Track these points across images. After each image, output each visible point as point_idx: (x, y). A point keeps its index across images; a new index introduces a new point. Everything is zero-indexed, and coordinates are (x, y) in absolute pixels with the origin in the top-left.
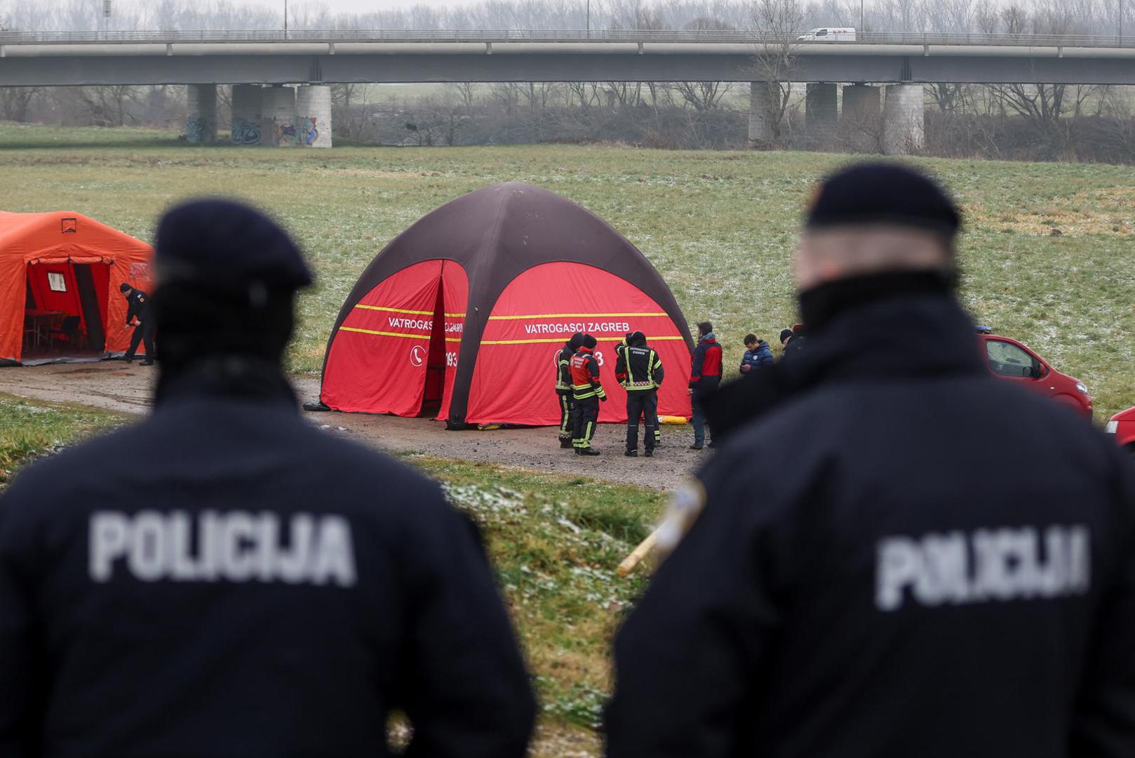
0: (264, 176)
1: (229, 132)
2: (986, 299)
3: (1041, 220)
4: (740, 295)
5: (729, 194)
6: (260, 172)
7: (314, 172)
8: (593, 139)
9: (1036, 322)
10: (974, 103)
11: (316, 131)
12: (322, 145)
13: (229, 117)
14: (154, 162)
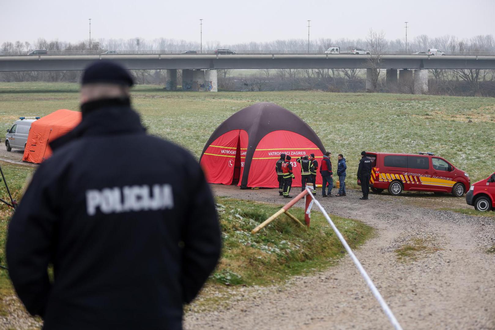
0: (192, 101)
1: (181, 86)
2: (442, 144)
3: (466, 117)
4: (354, 143)
5: (355, 108)
6: (191, 100)
7: (210, 100)
8: (310, 89)
9: (458, 153)
10: (447, 76)
11: (212, 86)
12: (214, 91)
13: (181, 81)
14: (153, 97)
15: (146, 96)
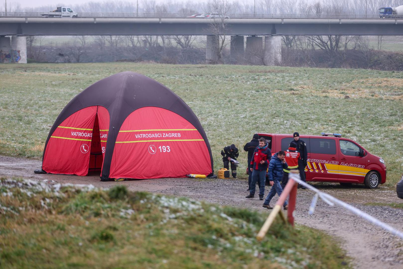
2: (322, 125)
3: (339, 92)
4: (215, 124)
5: (202, 82)
7: (21, 73)
10: (301, 44)
11: (20, 56)
12: (23, 62)
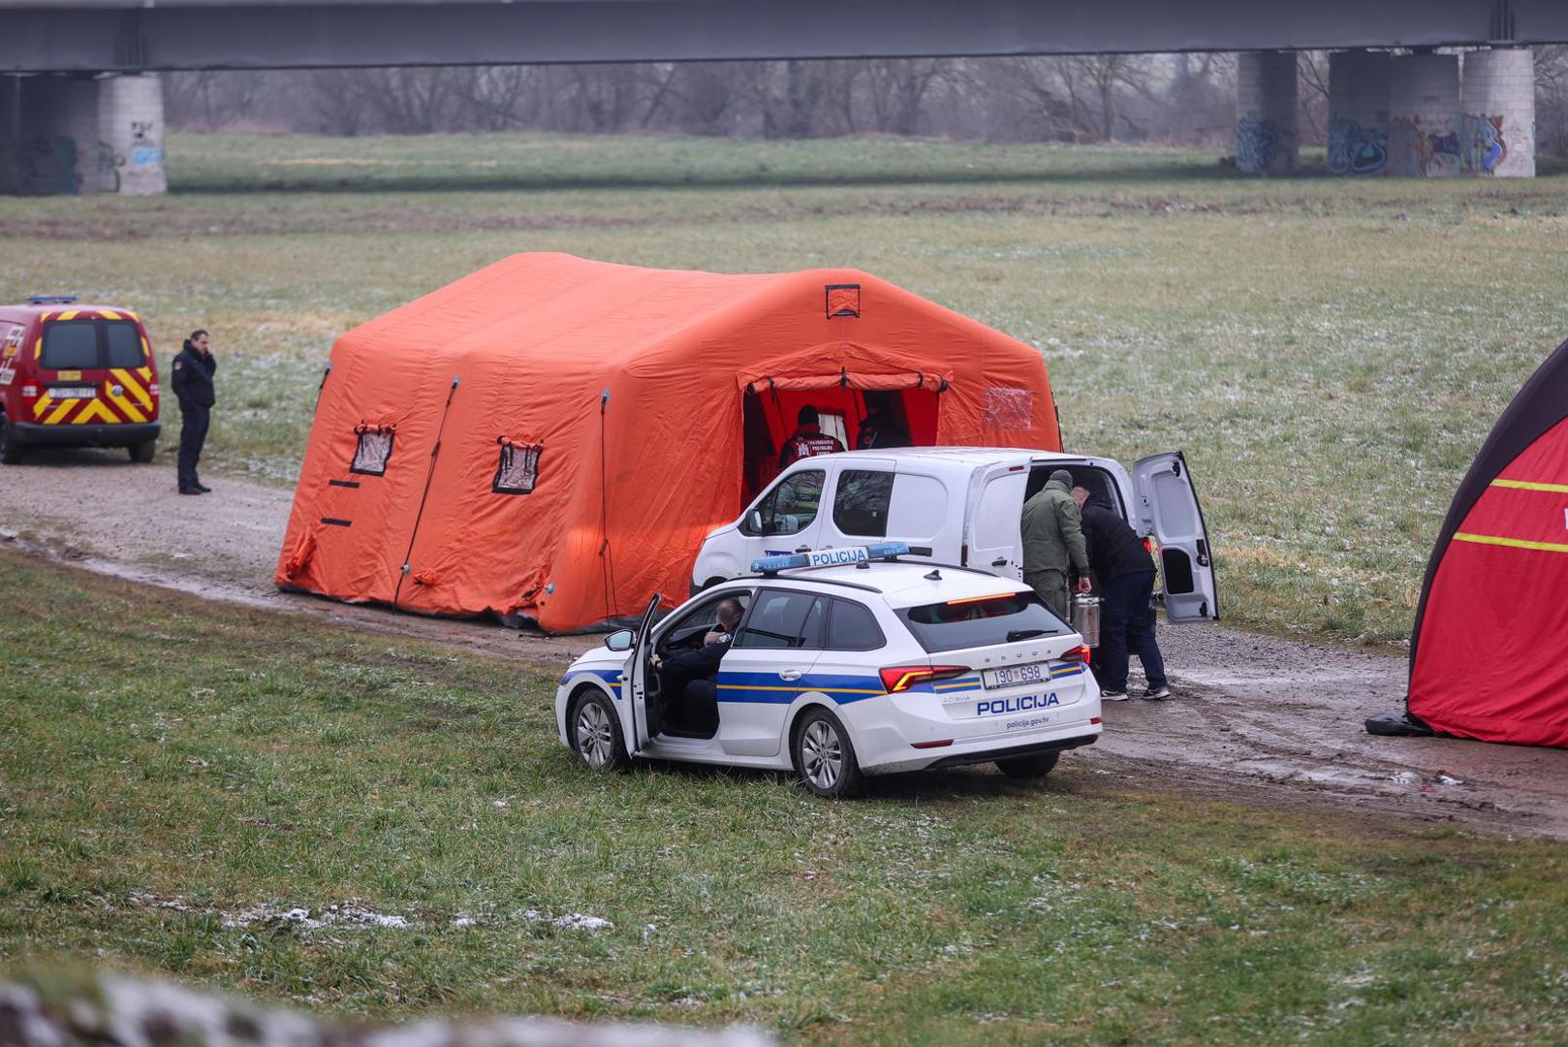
0: (1382, 231)
1: (1323, 151)
6: (1375, 224)
7: (1489, 222)
11: (1502, 143)
12: (1515, 172)
13: (1322, 120)
14: (1157, 207)
15: (1114, 205)
